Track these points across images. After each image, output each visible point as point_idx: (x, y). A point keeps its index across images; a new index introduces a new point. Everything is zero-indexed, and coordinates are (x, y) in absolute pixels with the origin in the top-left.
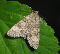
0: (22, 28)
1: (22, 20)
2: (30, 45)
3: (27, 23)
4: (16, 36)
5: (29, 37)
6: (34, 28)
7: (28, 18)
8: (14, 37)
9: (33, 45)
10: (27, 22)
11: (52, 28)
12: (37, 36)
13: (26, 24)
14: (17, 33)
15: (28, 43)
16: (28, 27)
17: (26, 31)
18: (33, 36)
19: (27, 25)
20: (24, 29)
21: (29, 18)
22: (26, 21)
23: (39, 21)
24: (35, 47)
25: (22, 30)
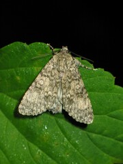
0: (45, 90)
1: (40, 75)
2: (77, 120)
3: (53, 78)
4: (39, 110)
5: (67, 106)
6: (70, 83)
7: (50, 66)
8: (36, 115)
9: (81, 117)
10: (52, 76)
11: (105, 70)
12: (82, 97)
13: (50, 80)
14: (39, 105)
15: (71, 117)
16: (56, 86)
17: (54, 95)
18: (74, 100)
19: (54, 81)
20: (50, 93)
21: (52, 67)
22: (49, 75)
23: (74, 65)
24: (89, 120)
25: (46, 94)
